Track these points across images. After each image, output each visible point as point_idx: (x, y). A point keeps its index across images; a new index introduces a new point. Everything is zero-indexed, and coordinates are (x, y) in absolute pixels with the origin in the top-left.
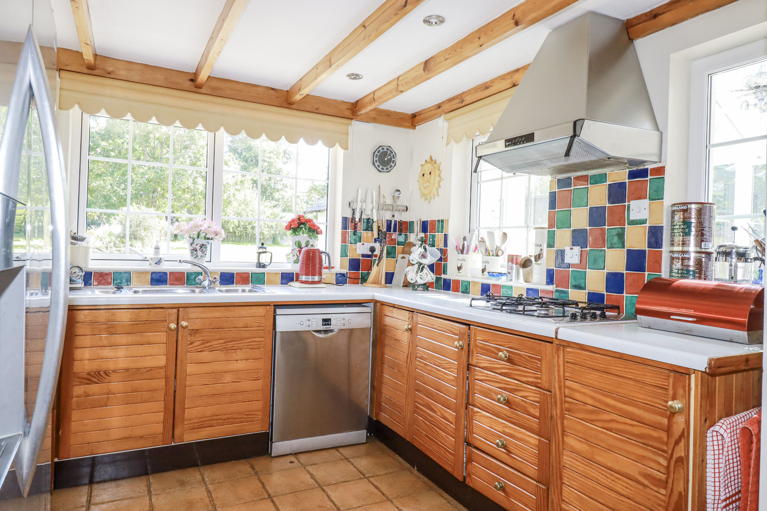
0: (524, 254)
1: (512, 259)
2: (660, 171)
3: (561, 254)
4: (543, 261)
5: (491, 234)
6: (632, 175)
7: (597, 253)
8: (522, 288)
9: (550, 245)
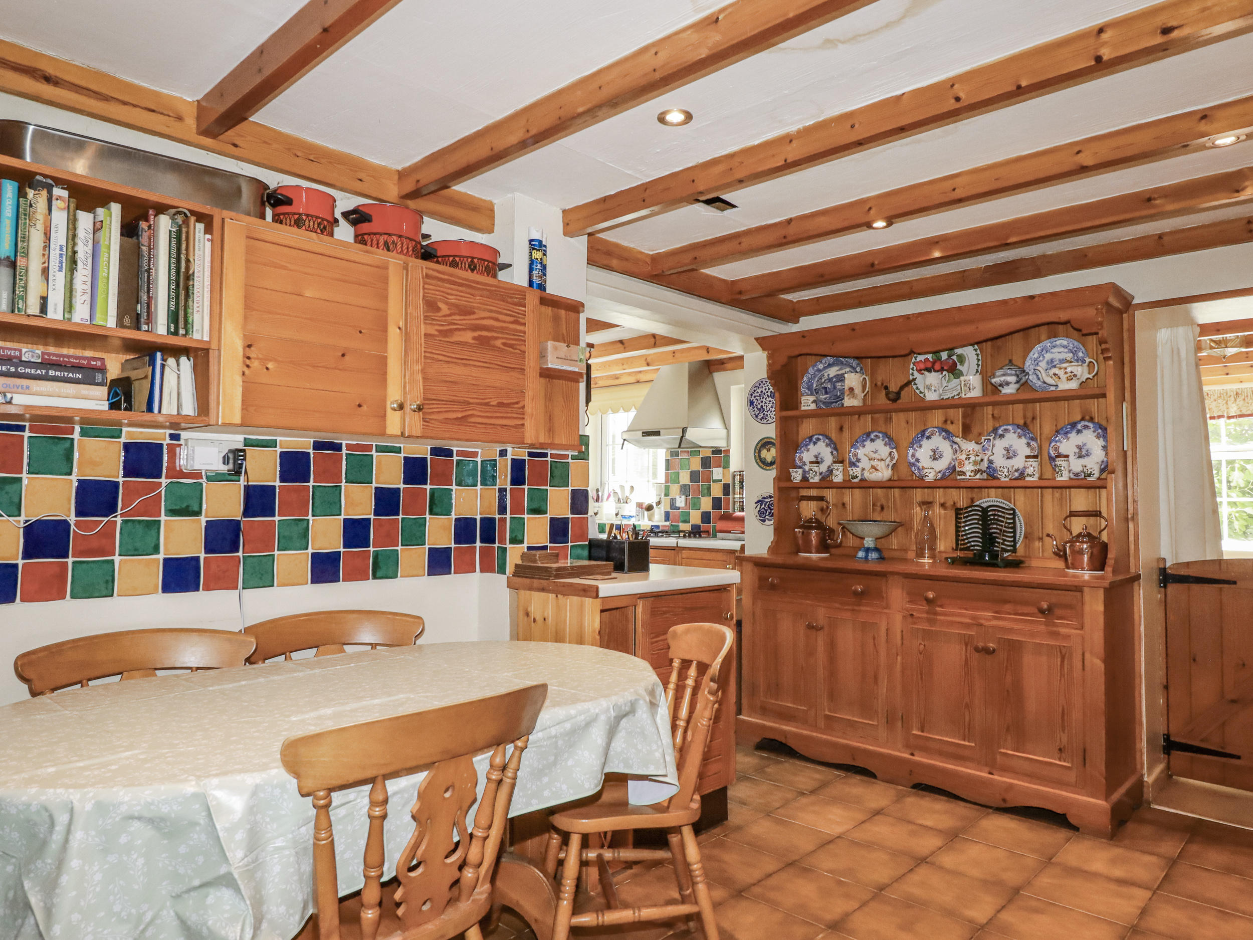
0: (646, 502)
1: (640, 505)
2: (727, 451)
3: (673, 501)
4: (662, 506)
5: (622, 487)
6: (714, 452)
7: (696, 500)
8: (648, 526)
9: (666, 495)
